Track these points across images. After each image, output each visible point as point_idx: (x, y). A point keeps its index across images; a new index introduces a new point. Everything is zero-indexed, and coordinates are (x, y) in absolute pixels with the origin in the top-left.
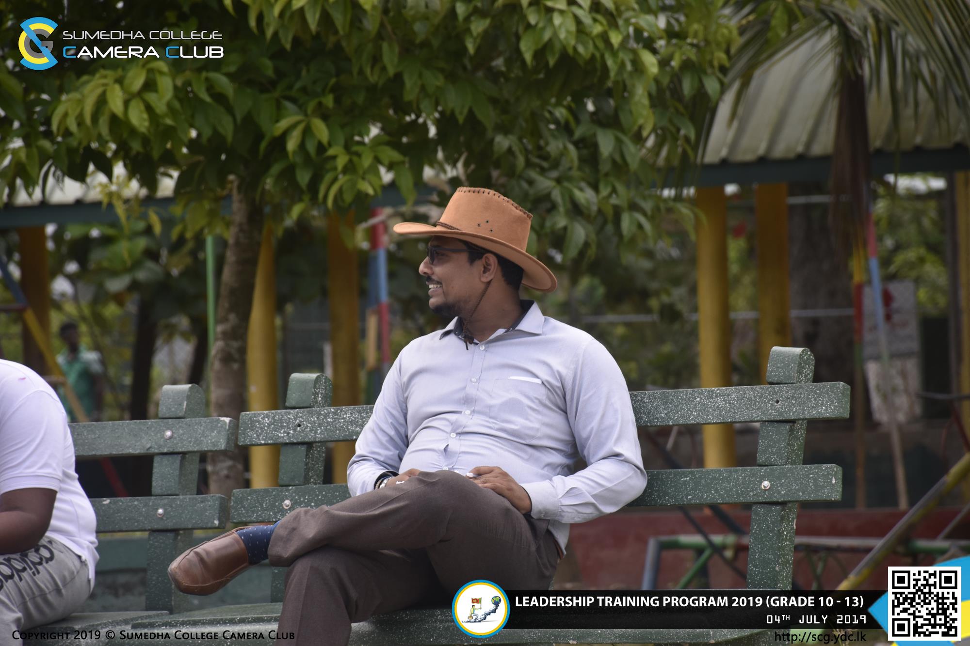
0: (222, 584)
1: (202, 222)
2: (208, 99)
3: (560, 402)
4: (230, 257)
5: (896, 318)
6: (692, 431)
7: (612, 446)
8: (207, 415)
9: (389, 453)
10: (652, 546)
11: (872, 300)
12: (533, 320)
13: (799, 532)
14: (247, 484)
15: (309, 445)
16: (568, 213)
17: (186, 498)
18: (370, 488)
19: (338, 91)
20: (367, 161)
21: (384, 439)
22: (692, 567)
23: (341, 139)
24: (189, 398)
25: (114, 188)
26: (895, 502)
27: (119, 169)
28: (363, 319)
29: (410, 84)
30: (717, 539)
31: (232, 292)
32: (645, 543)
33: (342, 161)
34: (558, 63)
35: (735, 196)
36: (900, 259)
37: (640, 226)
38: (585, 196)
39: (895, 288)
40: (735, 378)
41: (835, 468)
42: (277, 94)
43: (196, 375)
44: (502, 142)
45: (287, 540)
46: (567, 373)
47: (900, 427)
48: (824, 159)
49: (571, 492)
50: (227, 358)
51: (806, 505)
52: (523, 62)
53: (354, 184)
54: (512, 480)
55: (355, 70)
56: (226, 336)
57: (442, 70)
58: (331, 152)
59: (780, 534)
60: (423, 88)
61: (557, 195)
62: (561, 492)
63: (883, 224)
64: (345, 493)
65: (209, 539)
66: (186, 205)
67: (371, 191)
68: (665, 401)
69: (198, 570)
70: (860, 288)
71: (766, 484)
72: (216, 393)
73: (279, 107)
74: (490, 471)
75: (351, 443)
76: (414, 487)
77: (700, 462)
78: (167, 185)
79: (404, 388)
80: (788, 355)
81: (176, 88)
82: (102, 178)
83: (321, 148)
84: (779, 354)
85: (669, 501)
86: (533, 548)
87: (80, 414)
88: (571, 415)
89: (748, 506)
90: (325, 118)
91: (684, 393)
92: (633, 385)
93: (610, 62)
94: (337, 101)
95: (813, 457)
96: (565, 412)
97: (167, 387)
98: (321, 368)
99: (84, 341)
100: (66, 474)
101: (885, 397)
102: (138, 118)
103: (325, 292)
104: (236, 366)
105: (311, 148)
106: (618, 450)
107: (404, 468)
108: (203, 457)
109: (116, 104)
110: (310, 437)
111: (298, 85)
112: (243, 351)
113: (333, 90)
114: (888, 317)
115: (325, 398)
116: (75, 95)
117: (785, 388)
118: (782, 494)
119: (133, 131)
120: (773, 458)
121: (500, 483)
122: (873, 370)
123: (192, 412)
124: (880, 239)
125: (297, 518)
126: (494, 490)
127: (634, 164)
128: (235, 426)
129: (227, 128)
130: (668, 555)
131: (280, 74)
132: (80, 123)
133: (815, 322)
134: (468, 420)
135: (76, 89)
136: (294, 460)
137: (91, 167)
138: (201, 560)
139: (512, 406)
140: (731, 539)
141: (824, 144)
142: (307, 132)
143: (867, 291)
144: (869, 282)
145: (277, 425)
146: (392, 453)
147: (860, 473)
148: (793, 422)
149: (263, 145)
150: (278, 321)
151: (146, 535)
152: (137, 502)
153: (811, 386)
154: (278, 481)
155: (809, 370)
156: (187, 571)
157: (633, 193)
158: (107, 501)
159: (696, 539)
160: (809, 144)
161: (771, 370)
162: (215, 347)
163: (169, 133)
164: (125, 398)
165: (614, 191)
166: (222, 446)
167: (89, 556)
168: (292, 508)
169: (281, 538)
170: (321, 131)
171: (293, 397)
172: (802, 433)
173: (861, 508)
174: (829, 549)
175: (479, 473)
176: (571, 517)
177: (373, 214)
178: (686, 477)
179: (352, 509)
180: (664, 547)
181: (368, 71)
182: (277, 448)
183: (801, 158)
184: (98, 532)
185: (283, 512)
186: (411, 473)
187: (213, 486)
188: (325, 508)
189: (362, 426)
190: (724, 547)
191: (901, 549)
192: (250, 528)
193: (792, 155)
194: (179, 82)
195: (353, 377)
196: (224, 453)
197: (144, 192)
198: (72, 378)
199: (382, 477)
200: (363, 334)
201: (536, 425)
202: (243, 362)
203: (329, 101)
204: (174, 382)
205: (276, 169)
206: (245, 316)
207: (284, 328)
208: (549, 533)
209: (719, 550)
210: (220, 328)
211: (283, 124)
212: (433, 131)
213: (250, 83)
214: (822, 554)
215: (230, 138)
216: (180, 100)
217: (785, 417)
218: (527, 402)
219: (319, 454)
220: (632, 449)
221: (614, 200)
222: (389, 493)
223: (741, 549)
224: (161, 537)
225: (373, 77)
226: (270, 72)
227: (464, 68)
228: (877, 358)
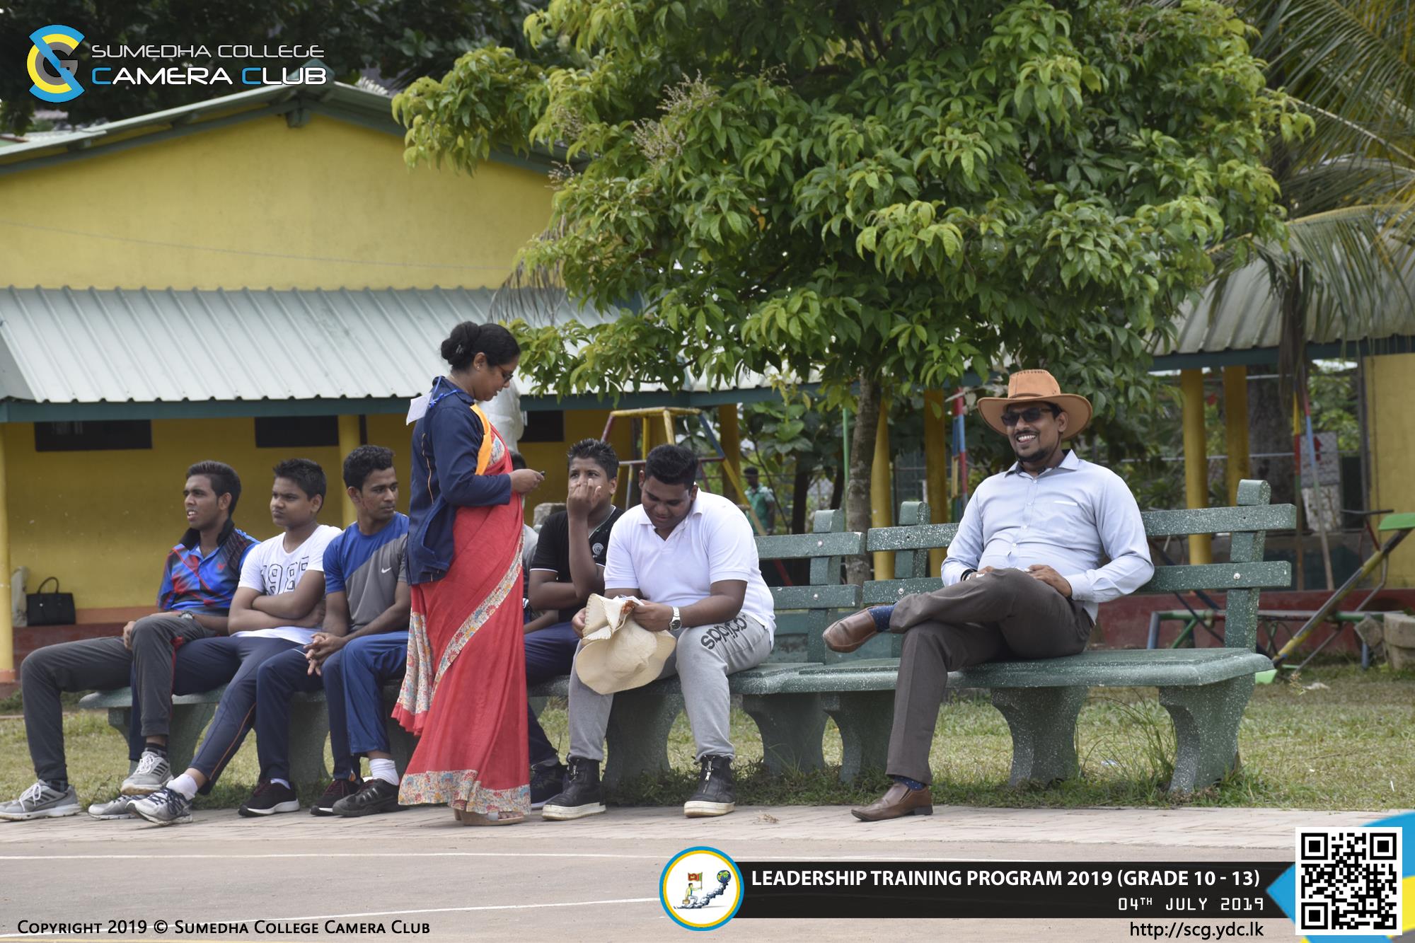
0: (857, 646)
1: (839, 398)
2: (844, 315)
3: (1091, 519)
4: (859, 422)
5: (1323, 458)
6: (1181, 539)
7: (1128, 546)
8: (845, 530)
9: (971, 556)
10: (1154, 617)
11: (1307, 446)
12: (1071, 460)
13: (1262, 607)
14: (872, 576)
15: (915, 551)
16: (1092, 385)
17: (832, 587)
18: (958, 580)
19: (933, 307)
20: (953, 353)
21: (967, 547)
22: (1182, 632)
23: (936, 339)
24: (833, 519)
25: (780, 378)
26: (1325, 586)
27: (785, 364)
28: (949, 463)
29: (984, 301)
30: (1200, 612)
31: (861, 446)
32: (1149, 615)
33: (936, 354)
34: (1087, 287)
35: (1207, 375)
36: (1325, 417)
37: (1142, 396)
38: (1105, 374)
39: (1320, 437)
40: (1211, 500)
41: (1286, 564)
42: (891, 310)
43: (835, 503)
44: (1047, 338)
45: (902, 615)
46: (1097, 498)
47: (1327, 532)
48: (1272, 349)
49: (1099, 581)
50: (857, 491)
51: (1263, 589)
52: (1063, 285)
53: (944, 369)
54: (1057, 574)
55: (946, 293)
56: (857, 476)
57: (1006, 292)
58: (929, 348)
59: (1247, 610)
60: (993, 304)
61: (1084, 373)
62: (1093, 581)
63: (1313, 393)
64: (940, 584)
65: (849, 614)
66: (827, 388)
67: (956, 374)
68: (1165, 518)
69: (843, 636)
70: (1298, 437)
71: (1237, 575)
72: (850, 515)
73: (893, 318)
74: (1042, 568)
75: (943, 550)
76: (990, 579)
77: (1186, 559)
78: (815, 376)
79: (980, 512)
80: (1252, 486)
81: (822, 309)
82: (774, 370)
83: (922, 346)
84: (1245, 485)
85: (1168, 588)
86: (1073, 621)
87: (761, 531)
88: (1099, 527)
89: (1225, 590)
90: (925, 325)
91: (1176, 513)
92: (1142, 507)
93: (1123, 287)
94: (933, 313)
95: (1269, 556)
96: (1095, 525)
97: (818, 512)
98: (921, 499)
99: (762, 480)
100: (753, 571)
101: (1316, 513)
102: (795, 331)
103: (923, 447)
104: (863, 497)
105: (915, 345)
106: (1133, 549)
107: (981, 566)
108: (843, 558)
109: (781, 322)
110: (916, 546)
111: (907, 303)
112: (868, 486)
113: (930, 306)
114: (1318, 458)
115: (926, 518)
116: (756, 315)
117: (1250, 508)
118: (1249, 582)
119: (793, 339)
120: (1242, 558)
121: (1048, 576)
122: (1307, 494)
123: (835, 529)
124: (1311, 404)
125: (909, 601)
126: (1045, 580)
127: (1137, 353)
128: (866, 538)
129: (857, 335)
130: (1165, 624)
131: (893, 296)
132: (760, 335)
133: (1266, 461)
134: (1025, 533)
135: (757, 311)
136: (904, 562)
137: (768, 363)
138: (845, 629)
139: (1057, 521)
140: (1209, 612)
141: (1273, 336)
142: (913, 335)
143: (1303, 439)
144: (1304, 433)
145: (893, 537)
146: (972, 556)
147: (1299, 565)
148: (1256, 532)
149: (883, 346)
150: (891, 465)
151: (806, 611)
152: (800, 589)
153: (1269, 507)
154: (892, 573)
155: (1267, 496)
156: (835, 637)
157: (1138, 374)
158: (780, 589)
159: (1186, 613)
160: (1261, 338)
161: (1240, 496)
162: (849, 484)
163: (818, 340)
164: (789, 518)
165: (1124, 372)
166: (856, 551)
167: (770, 626)
168: (905, 594)
169: (898, 614)
170: (922, 333)
171: (903, 517)
172: (1262, 539)
173: (1300, 590)
174: (1278, 619)
175: (1034, 569)
176: (1101, 598)
177: (957, 391)
178: (1180, 571)
179: (946, 594)
180: (1162, 618)
181: (955, 293)
182: (893, 554)
183: (1255, 348)
184: (775, 609)
185: (898, 596)
186: (988, 569)
187: (849, 578)
188: (928, 593)
189: (952, 538)
190: (1205, 618)
191: (1329, 618)
192: (877, 608)
193: (1249, 347)
194: (825, 305)
195: (943, 504)
196: (857, 556)
197: (799, 380)
198: (755, 504)
199: (966, 573)
200: (949, 474)
201: (1073, 535)
202: (868, 494)
203: (928, 314)
204: (822, 508)
205: (891, 360)
206: (869, 463)
207: (894, 470)
208: (1084, 611)
209: (1201, 620)
210: (852, 471)
211: (896, 330)
212: (998, 332)
213: (873, 304)
214: (1274, 622)
215: (858, 342)
216: (826, 317)
217: (1251, 528)
218: (1068, 519)
219: (922, 556)
220: (1143, 549)
221: (1124, 378)
222: (972, 583)
223: (1216, 619)
224: (817, 613)
225: (959, 298)
226: (886, 296)
227: (1021, 289)
228: (1310, 486)
